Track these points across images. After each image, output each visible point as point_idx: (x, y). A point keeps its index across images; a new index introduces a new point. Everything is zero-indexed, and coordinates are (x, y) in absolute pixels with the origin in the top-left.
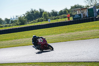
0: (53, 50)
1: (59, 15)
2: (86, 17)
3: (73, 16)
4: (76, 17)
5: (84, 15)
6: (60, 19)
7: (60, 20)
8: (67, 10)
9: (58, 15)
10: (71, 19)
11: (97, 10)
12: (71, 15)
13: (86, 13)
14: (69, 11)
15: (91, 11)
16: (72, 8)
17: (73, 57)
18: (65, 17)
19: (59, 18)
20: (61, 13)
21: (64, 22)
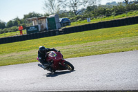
0: (73, 69)
1: (7, 27)
2: (46, 29)
3: (28, 28)
4: (31, 29)
5: (42, 27)
6: (9, 33)
7: (8, 35)
8: (19, 20)
9: (5, 27)
10: (25, 32)
11: (61, 20)
12: (24, 27)
13: (45, 24)
14: (21, 22)
15: (52, 21)
16: (25, 17)
17: (27, 86)
18: (16, 30)
19: (7, 32)
20: (11, 24)
21: (14, 37)
